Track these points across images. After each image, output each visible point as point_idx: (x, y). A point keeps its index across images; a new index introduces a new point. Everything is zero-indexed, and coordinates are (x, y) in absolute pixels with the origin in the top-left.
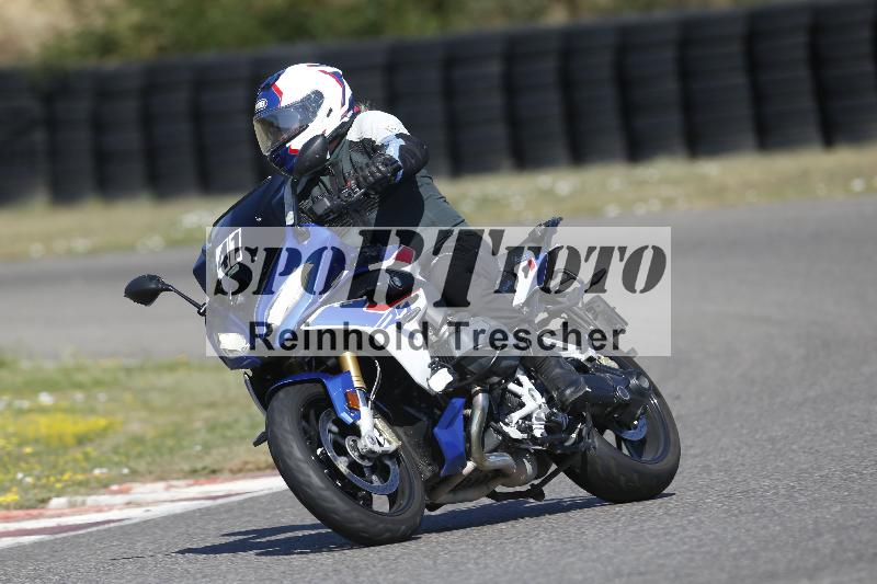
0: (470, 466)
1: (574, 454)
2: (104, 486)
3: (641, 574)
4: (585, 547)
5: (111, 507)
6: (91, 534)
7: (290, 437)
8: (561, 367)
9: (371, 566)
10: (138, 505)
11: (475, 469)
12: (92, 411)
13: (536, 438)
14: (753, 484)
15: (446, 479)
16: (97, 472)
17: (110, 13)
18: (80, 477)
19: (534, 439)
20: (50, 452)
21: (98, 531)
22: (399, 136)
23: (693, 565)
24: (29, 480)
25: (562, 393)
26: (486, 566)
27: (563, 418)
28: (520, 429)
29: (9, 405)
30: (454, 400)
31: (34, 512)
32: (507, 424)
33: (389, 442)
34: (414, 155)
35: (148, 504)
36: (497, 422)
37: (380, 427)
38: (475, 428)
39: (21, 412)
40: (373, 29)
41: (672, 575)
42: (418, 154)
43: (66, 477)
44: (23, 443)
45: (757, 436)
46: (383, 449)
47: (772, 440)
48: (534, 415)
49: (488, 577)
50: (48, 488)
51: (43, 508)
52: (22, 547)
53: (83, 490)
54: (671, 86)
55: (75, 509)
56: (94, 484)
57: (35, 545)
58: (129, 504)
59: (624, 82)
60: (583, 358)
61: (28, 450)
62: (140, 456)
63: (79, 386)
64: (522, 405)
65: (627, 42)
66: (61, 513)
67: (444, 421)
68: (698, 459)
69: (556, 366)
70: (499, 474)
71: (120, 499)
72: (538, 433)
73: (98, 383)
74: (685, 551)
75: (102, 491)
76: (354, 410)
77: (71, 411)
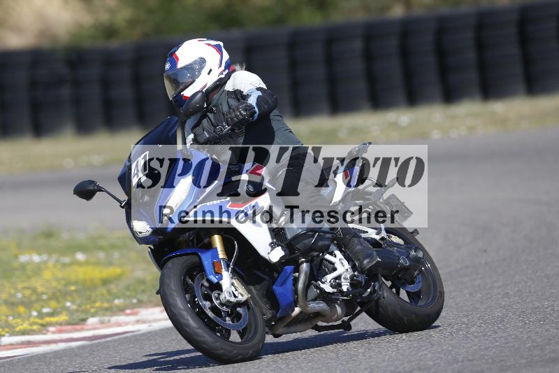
0: (297, 310)
1: (369, 301)
2: (121, 310)
3: (470, 360)
4: (433, 345)
5: (127, 324)
6: (115, 340)
7: (175, 294)
8: (362, 245)
9: (296, 358)
10: (144, 322)
11: (301, 313)
12: (110, 264)
13: (343, 292)
14: (537, 304)
15: (281, 319)
16: (117, 302)
17: (112, 11)
18: (106, 305)
19: (341, 292)
20: (86, 290)
21: (119, 339)
22: (259, 89)
23: (503, 354)
24: (74, 307)
25: (361, 263)
26: (370, 357)
27: (362, 278)
28: (332, 286)
29: (57, 261)
30: (286, 267)
31: (78, 327)
32: (323, 283)
33: (242, 295)
34: (267, 103)
35: (150, 322)
36: (316, 281)
37: (236, 285)
38: (300, 285)
39: (64, 265)
40: (280, 21)
41: (490, 361)
42: (270, 101)
43: (98, 304)
44: (69, 283)
45: (538, 274)
46: (237, 299)
47: (547, 276)
48: (343, 276)
49: (373, 364)
50: (86, 312)
51: (84, 324)
52: (71, 349)
53: (108, 313)
54: (471, 55)
55: (104, 325)
56: (115, 309)
57: (79, 348)
58: (138, 322)
59: (441, 52)
60: (378, 237)
61: (73, 288)
62: (144, 291)
63: (101, 248)
64: (335, 269)
65: (443, 27)
66: (95, 327)
67: (279, 281)
68: (500, 289)
69: (358, 244)
70: (318, 315)
71: (132, 318)
72: (345, 288)
73: (113, 247)
74: (497, 346)
75: (121, 313)
76: (218, 273)
77: (97, 264)
